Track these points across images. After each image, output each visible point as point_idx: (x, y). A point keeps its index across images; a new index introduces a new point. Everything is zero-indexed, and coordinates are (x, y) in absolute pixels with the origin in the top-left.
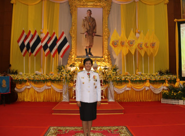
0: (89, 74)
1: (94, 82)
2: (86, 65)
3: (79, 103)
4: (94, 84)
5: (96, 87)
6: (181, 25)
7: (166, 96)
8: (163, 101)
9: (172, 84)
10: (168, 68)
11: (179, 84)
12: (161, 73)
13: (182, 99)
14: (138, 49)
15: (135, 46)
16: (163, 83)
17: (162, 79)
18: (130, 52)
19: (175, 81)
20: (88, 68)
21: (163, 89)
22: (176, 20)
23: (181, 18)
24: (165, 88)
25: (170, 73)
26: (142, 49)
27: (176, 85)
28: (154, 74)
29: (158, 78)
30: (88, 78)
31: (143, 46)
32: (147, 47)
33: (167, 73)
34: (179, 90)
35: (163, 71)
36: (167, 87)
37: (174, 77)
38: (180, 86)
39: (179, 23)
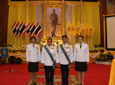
0: (34, 45)
1: (37, 50)
2: (32, 40)
3: (28, 63)
4: (37, 51)
5: (38, 53)
6: (107, 18)
7: (98, 60)
8: (97, 62)
9: (102, 53)
10: (100, 43)
11: (106, 52)
12: (96, 46)
13: (107, 61)
14: (82, 32)
15: (80, 30)
16: (97, 52)
17: (96, 50)
18: (77, 34)
19: (103, 51)
20: (33, 42)
21: (97, 56)
22: (104, 15)
23: (107, 14)
24: (98, 55)
25: (101, 46)
26: (85, 32)
27: (104, 53)
28: (92, 47)
29: (94, 49)
30: (33, 48)
31: (85, 31)
32: (87, 31)
33: (99, 46)
34: (106, 56)
35: (97, 45)
36: (99, 54)
37: (103, 48)
38: (106, 54)
39: (106, 17)
